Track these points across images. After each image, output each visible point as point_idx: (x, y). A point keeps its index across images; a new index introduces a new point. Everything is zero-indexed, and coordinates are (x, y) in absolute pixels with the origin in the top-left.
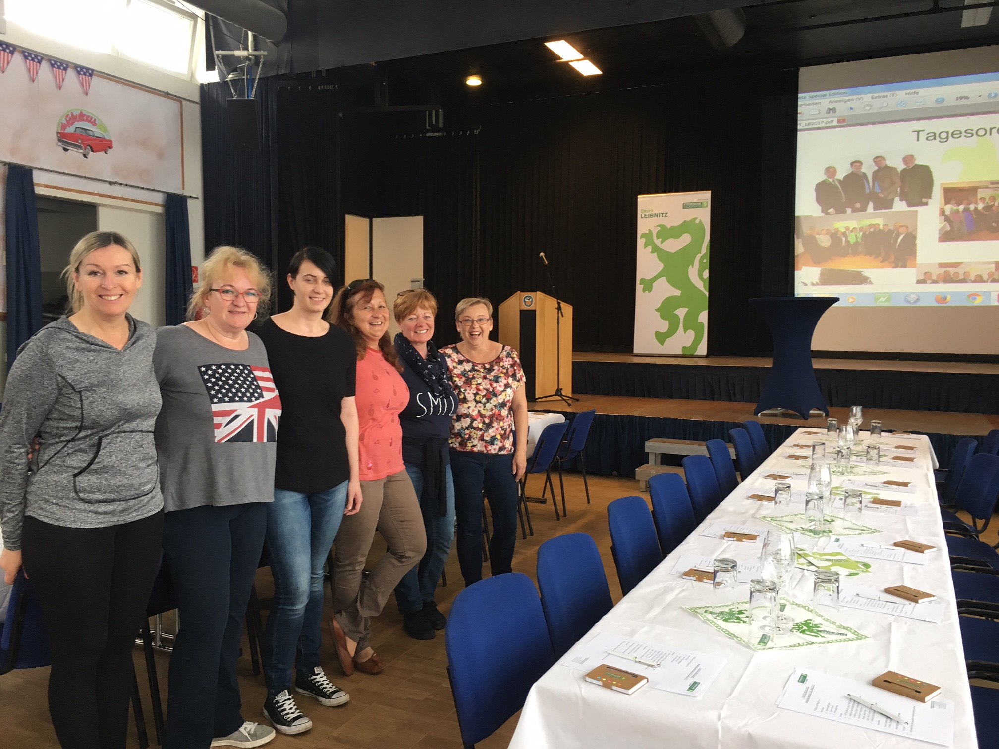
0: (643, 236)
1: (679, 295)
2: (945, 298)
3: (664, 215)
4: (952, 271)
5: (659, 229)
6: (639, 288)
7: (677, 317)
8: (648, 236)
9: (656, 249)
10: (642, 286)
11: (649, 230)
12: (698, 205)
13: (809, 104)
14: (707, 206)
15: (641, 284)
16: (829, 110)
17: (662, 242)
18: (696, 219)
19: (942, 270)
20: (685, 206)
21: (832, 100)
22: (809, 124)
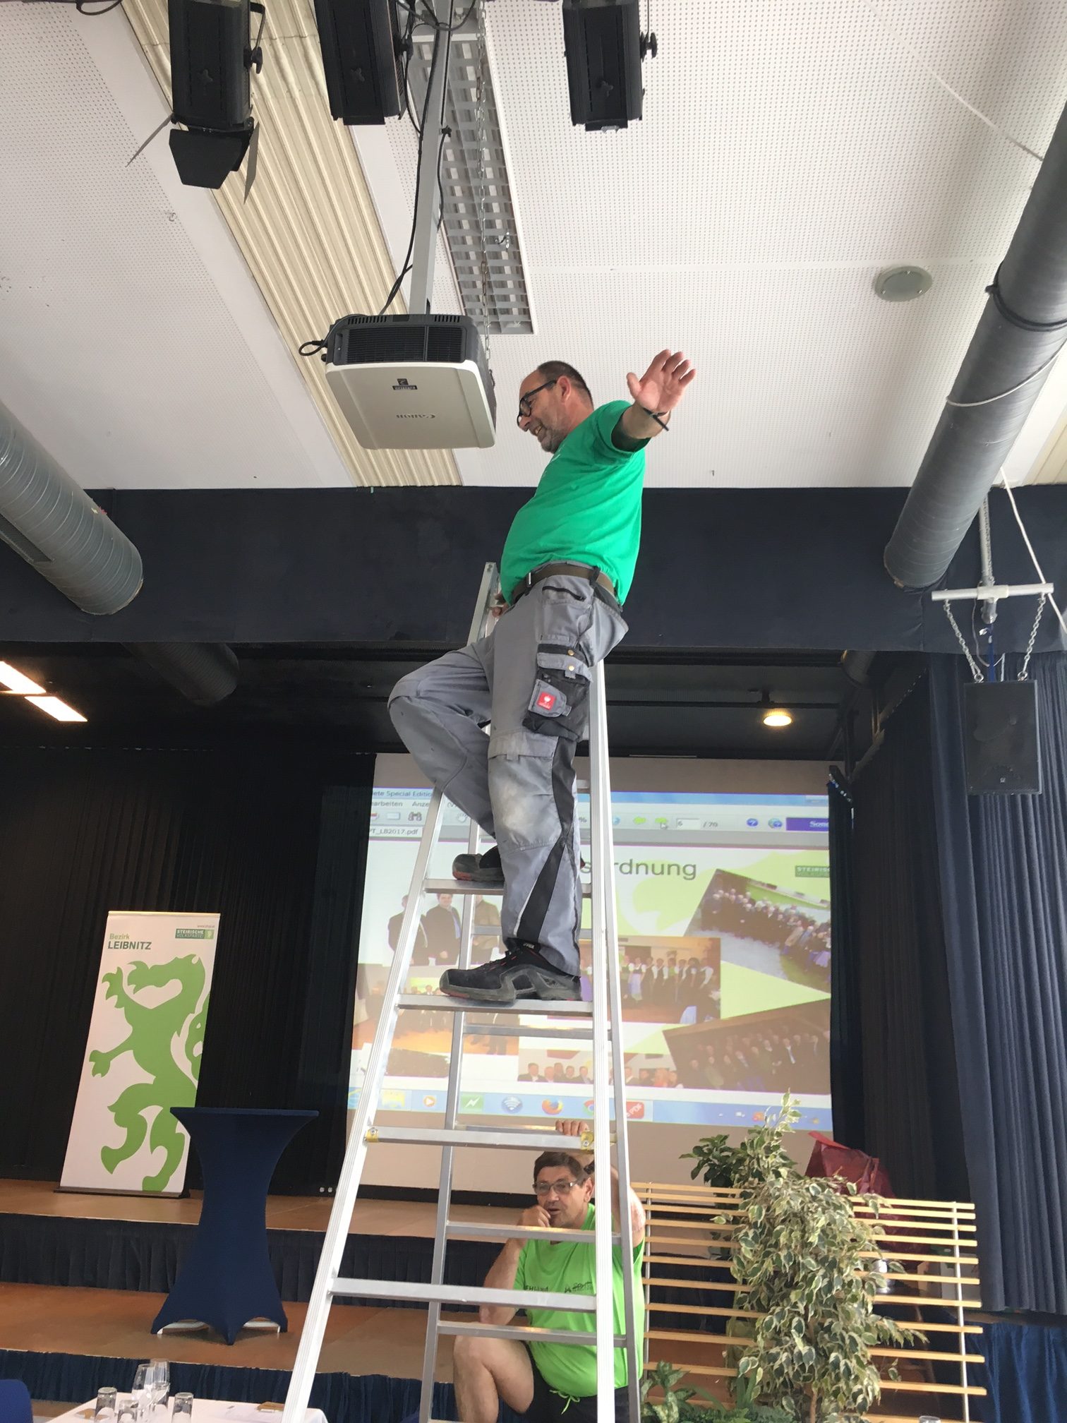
0: (109, 977)
1: (151, 1082)
2: (556, 1105)
3: (145, 945)
4: (565, 1063)
5: (134, 967)
6: (88, 1066)
7: (143, 1122)
8: (115, 979)
9: (124, 1002)
10: (93, 1063)
11: (119, 969)
12: (201, 935)
13: (387, 804)
14: (212, 937)
15: (91, 1060)
16: (413, 816)
17: (135, 991)
18: (193, 956)
19: (552, 1062)
20: (180, 935)
21: (418, 801)
22: (386, 831)
